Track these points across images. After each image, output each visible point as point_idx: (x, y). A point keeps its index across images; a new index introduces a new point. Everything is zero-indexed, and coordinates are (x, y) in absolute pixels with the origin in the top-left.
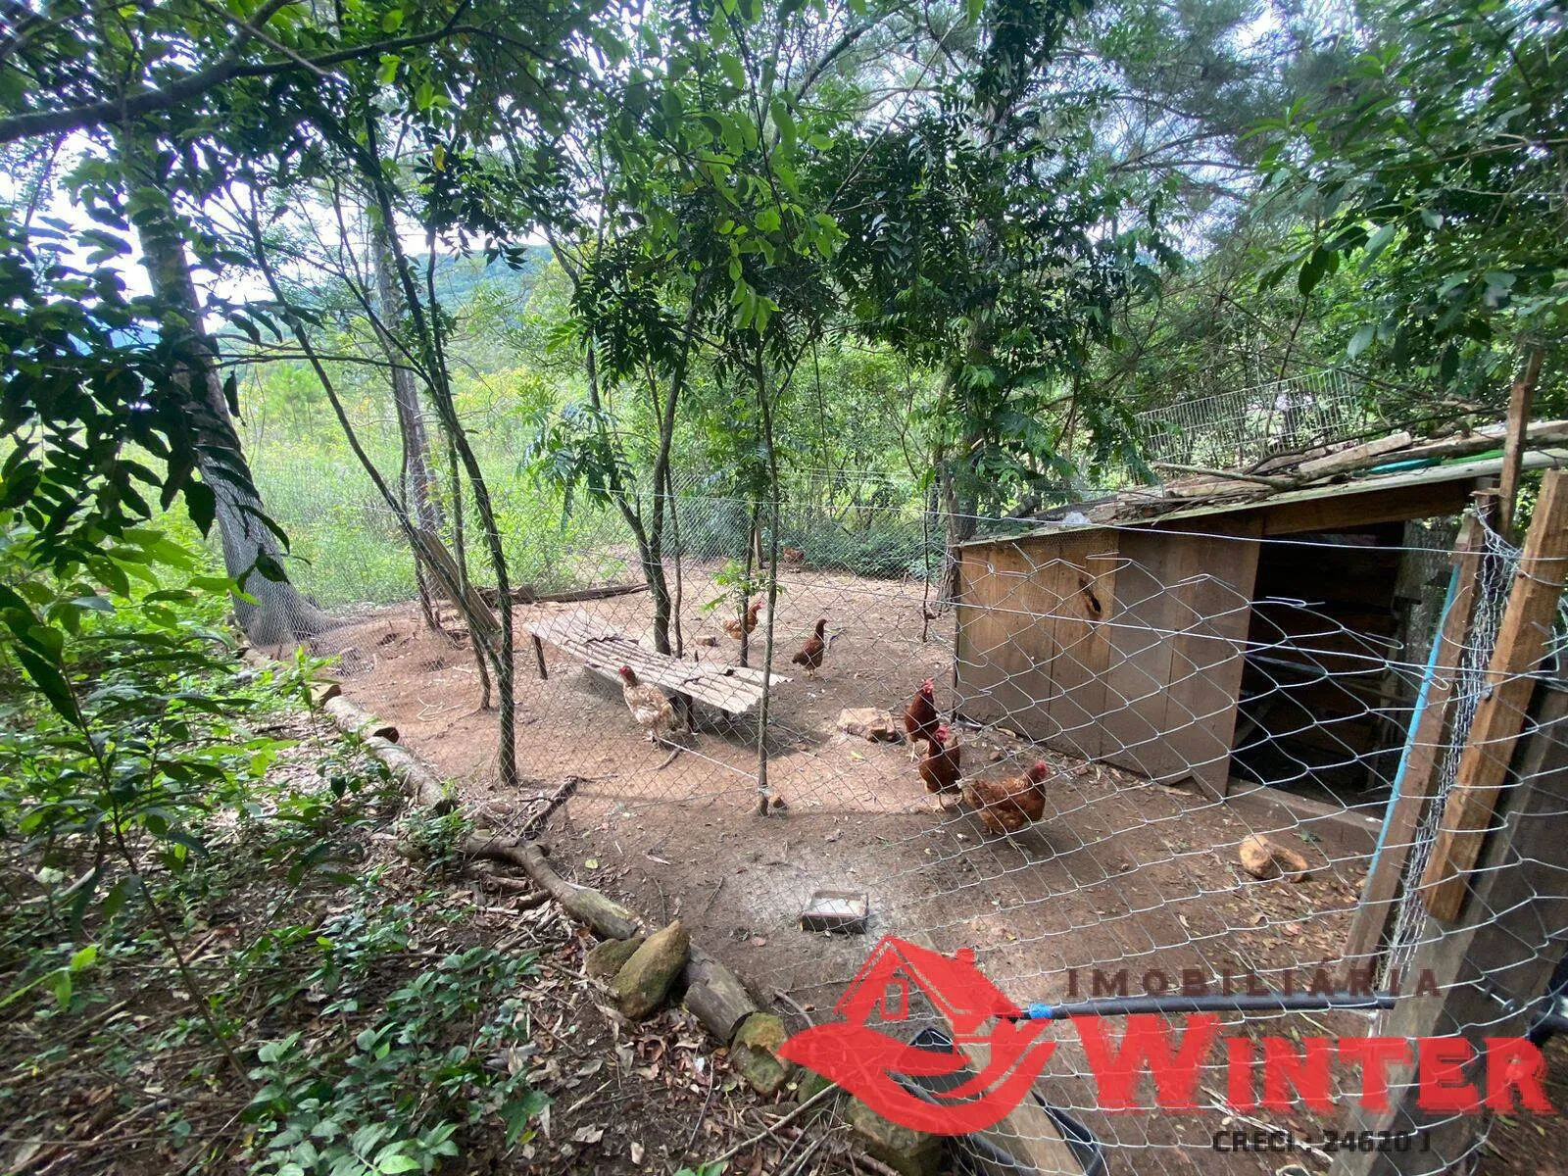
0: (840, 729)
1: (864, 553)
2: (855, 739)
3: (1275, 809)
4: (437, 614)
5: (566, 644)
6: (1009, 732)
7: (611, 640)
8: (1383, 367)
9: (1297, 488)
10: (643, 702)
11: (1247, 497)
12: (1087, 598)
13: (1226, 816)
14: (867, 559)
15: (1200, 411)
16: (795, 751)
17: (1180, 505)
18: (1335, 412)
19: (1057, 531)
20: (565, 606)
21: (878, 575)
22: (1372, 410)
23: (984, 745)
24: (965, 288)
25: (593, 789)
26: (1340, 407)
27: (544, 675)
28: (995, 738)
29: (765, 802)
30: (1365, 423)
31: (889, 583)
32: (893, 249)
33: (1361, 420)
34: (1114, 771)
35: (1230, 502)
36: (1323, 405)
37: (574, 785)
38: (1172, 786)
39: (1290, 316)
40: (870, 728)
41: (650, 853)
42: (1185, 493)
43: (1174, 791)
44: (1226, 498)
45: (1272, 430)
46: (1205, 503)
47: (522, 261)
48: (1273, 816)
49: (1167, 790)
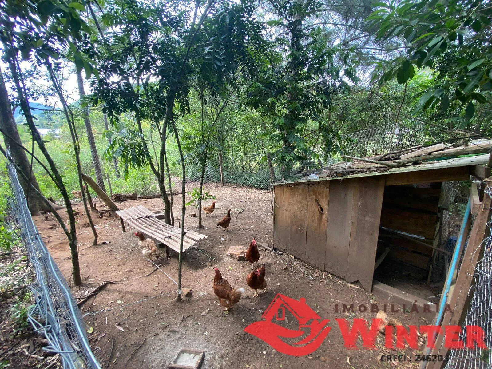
0: (227, 255)
1: (257, 181)
2: (232, 260)
3: (391, 297)
4: (95, 205)
5: (129, 219)
6: (292, 256)
7: (148, 218)
8: (431, 119)
9: (398, 167)
10: (145, 247)
11: (378, 169)
12: (319, 207)
13: (372, 299)
14: (259, 183)
15: (370, 134)
16: (205, 266)
17: (353, 172)
18: (415, 135)
19: (307, 181)
20: (148, 200)
21: (263, 189)
22: (427, 134)
23: (282, 262)
24: (275, 88)
25: (114, 287)
26: (417, 133)
27: (124, 230)
28: (286, 259)
29: (180, 296)
30: (425, 139)
31: (265, 192)
32: (216, 62)
33: (424, 137)
34: (329, 275)
35: (372, 171)
36: (411, 133)
37: (106, 285)
38: (351, 283)
39: (399, 102)
40: (238, 255)
41: (119, 325)
42: (355, 167)
43: (352, 285)
44: (371, 170)
45: (394, 141)
46: (362, 172)
47: (61, 68)
48: (390, 299)
49: (349, 285)
